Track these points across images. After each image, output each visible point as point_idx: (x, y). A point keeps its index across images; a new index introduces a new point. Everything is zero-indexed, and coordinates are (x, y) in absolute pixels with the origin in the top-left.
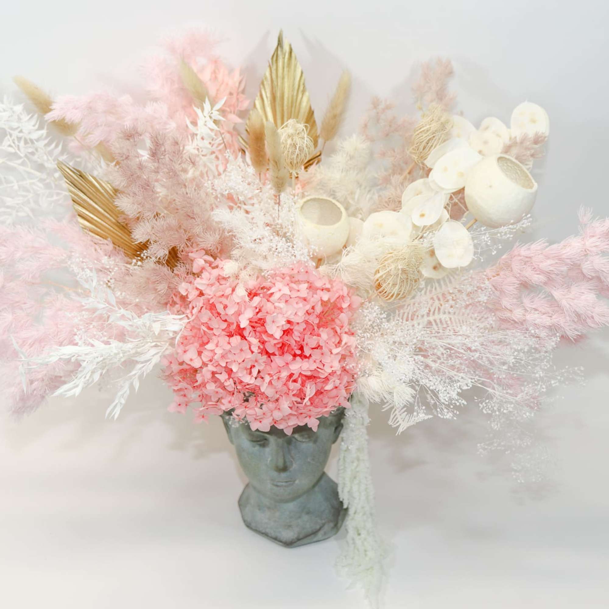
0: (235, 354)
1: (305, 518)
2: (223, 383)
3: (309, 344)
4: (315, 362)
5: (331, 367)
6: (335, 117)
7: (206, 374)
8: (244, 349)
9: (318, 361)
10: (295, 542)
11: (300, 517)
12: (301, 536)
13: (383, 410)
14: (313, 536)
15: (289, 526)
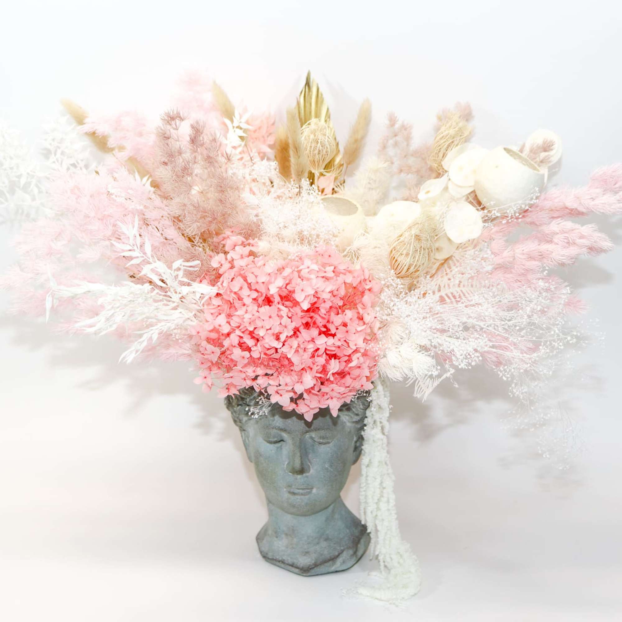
0: (263, 320)
1: (324, 544)
2: (250, 348)
3: (334, 323)
4: (339, 340)
5: (356, 345)
6: (356, 141)
7: (234, 339)
8: (272, 315)
9: (342, 340)
10: (313, 568)
11: (318, 543)
12: (318, 562)
13: (407, 386)
14: (331, 562)
15: (307, 553)
